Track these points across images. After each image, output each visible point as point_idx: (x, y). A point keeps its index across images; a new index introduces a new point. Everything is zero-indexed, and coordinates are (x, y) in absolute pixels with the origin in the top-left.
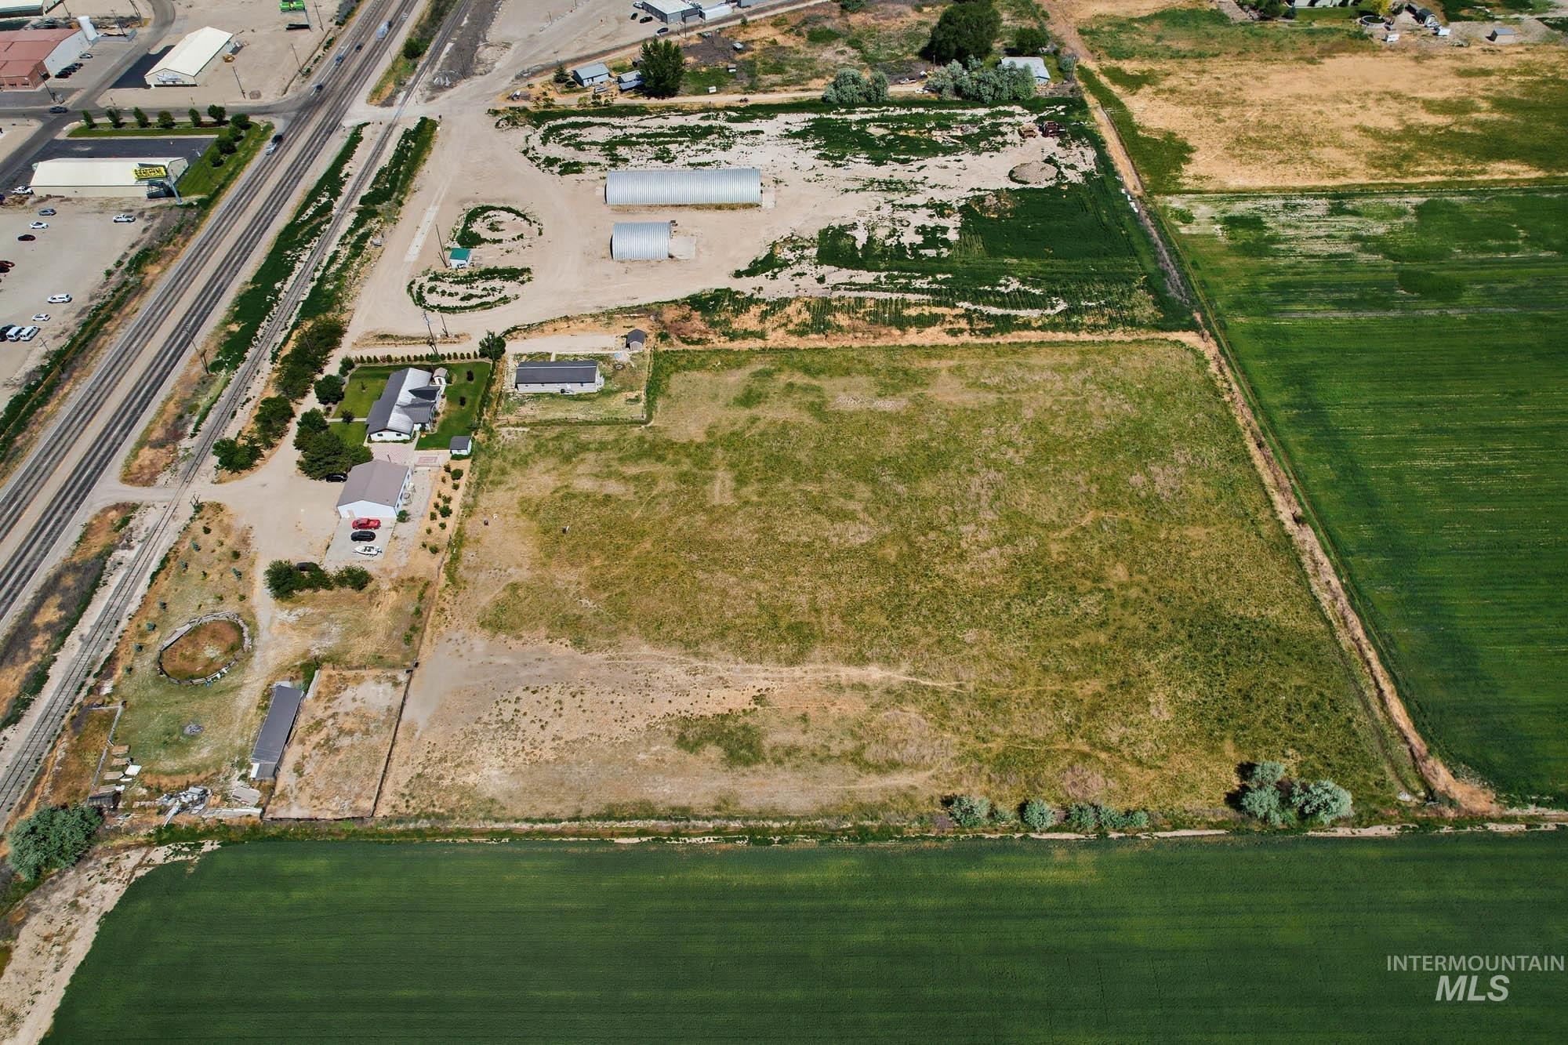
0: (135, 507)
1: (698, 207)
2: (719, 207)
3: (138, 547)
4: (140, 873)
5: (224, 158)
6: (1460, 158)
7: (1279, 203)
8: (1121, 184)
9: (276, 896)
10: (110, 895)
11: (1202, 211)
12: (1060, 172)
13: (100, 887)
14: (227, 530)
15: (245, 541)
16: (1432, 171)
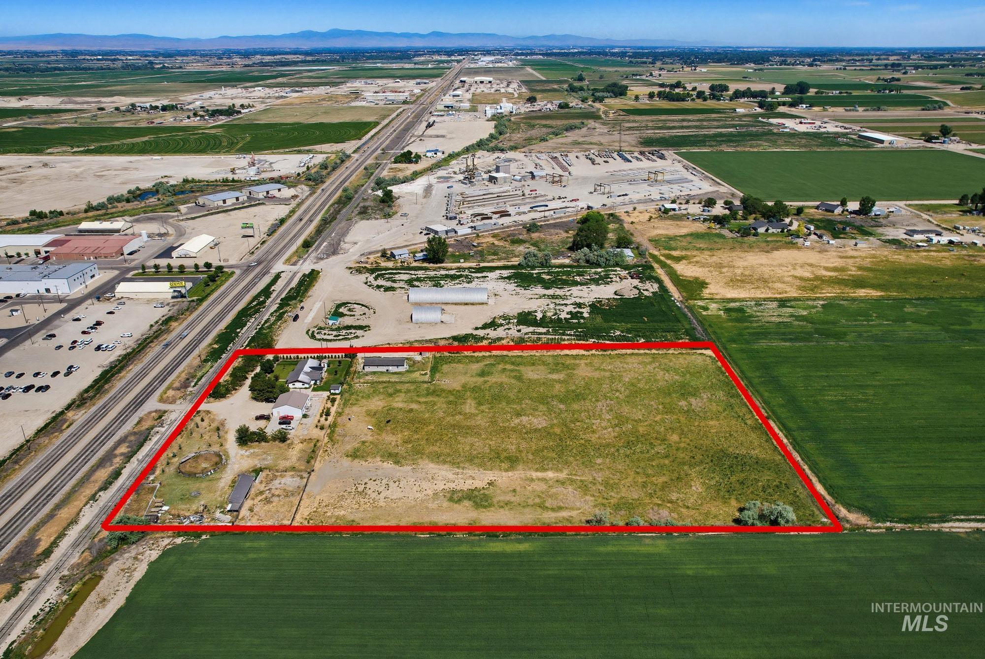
0: (165, 412)
1: (456, 304)
2: (466, 304)
3: (166, 427)
4: (168, 547)
5: (211, 283)
6: (843, 288)
7: (753, 303)
8: (672, 296)
9: (240, 557)
10: (154, 555)
11: (713, 306)
12: (640, 292)
13: (148, 552)
14: (213, 420)
15: (223, 424)
16: (830, 292)
